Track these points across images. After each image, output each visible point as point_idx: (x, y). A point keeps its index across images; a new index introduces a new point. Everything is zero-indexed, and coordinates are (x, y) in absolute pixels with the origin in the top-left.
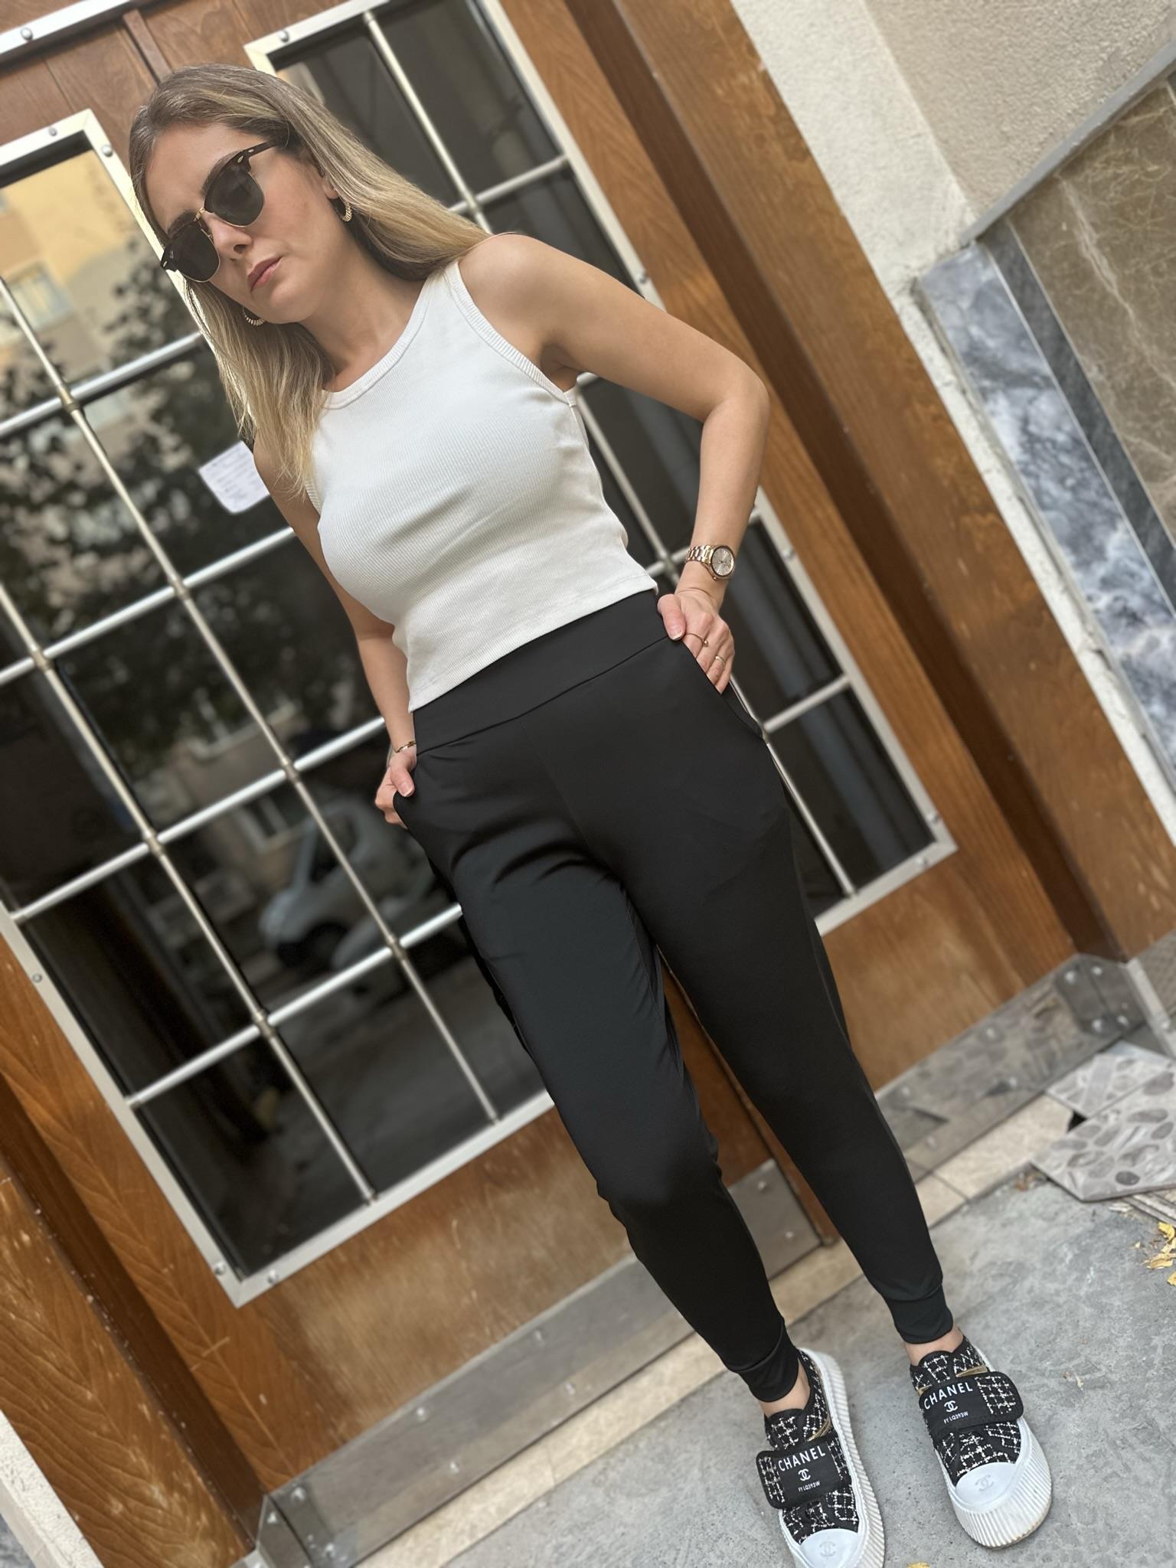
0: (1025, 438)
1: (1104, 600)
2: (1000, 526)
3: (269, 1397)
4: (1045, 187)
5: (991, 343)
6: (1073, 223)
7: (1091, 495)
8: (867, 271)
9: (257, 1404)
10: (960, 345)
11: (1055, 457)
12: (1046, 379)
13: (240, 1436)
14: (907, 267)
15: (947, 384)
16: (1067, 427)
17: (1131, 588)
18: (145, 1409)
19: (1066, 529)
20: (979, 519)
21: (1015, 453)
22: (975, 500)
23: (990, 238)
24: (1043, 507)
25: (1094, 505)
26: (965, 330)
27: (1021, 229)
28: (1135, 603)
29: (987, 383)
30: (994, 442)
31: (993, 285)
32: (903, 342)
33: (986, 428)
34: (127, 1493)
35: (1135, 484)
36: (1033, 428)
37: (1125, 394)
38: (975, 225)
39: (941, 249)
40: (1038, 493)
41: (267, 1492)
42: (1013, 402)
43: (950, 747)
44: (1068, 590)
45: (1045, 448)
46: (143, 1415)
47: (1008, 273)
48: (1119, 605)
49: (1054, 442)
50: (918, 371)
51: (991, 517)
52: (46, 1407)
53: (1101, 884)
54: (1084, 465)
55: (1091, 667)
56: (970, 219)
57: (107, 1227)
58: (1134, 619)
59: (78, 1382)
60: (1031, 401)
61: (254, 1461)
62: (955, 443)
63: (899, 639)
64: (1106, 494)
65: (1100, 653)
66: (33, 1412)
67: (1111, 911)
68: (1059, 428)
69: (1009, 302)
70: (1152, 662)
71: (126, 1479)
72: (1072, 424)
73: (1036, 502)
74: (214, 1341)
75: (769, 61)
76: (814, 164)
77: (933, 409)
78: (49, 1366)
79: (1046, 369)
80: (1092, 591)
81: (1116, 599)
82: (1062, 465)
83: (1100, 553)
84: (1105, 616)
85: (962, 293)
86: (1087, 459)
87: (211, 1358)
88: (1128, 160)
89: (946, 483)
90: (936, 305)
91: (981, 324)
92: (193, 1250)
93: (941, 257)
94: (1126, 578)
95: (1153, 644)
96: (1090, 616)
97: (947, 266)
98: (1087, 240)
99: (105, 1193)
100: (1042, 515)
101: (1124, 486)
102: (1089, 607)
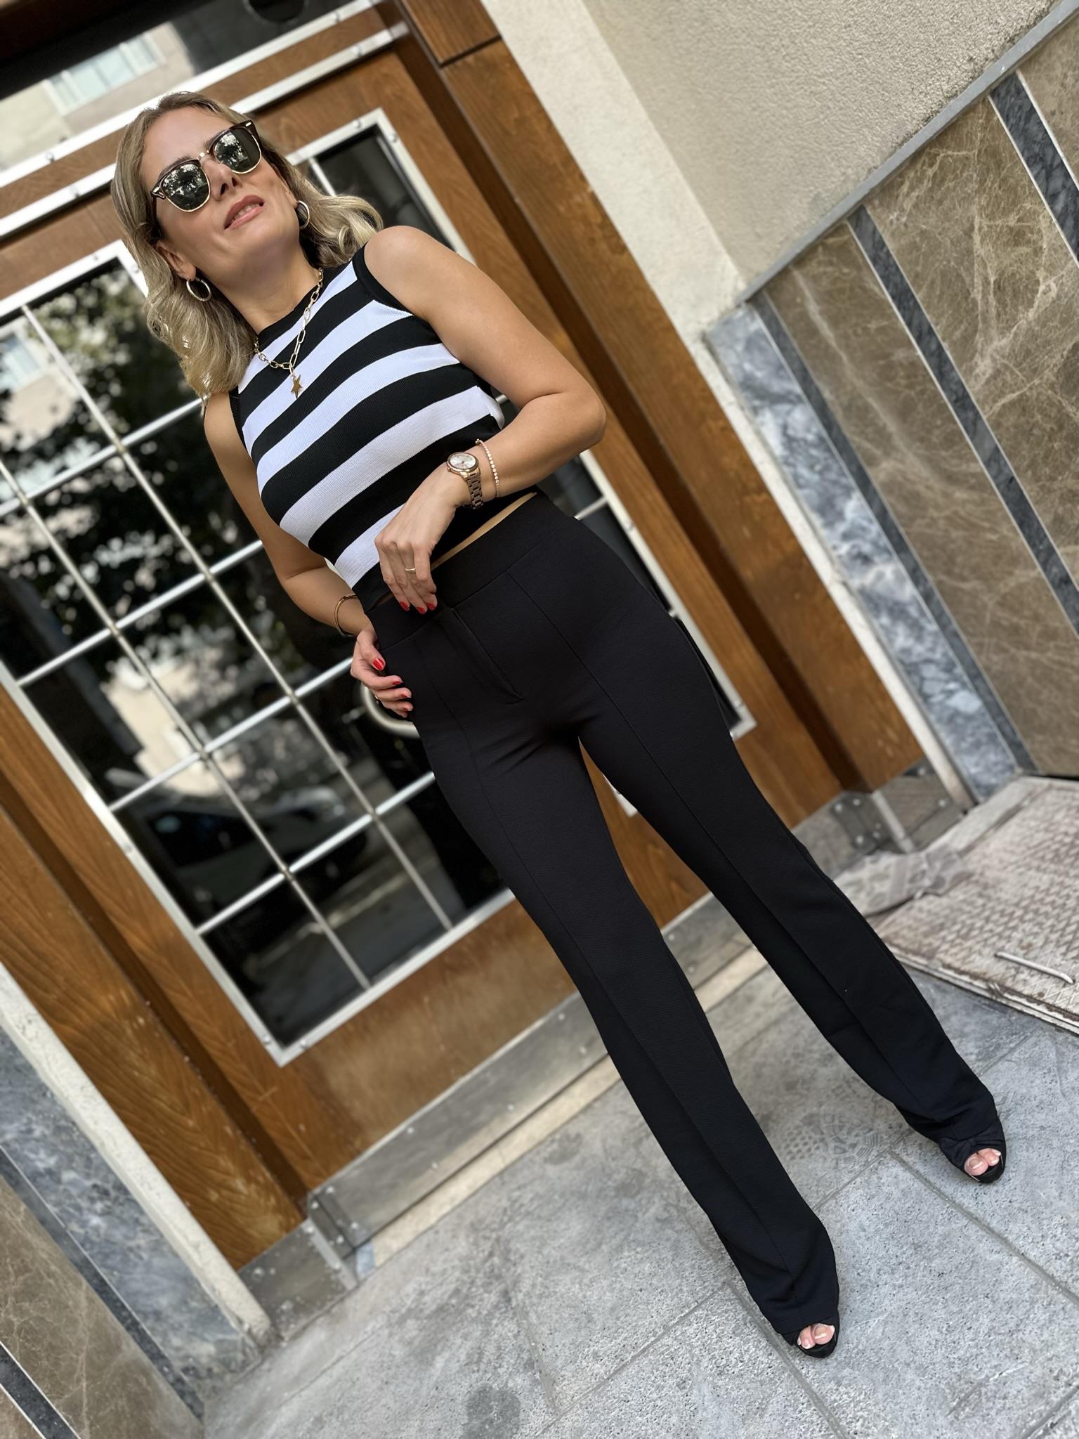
0: (785, 440)
1: (845, 548)
2: (771, 502)
3: (307, 1127)
4: (784, 273)
5: (759, 374)
6: (803, 297)
7: (832, 476)
8: (670, 328)
9: (298, 1131)
10: (739, 377)
11: (807, 451)
12: (798, 397)
13: (288, 1153)
14: (699, 323)
15: (731, 404)
16: (814, 430)
17: (863, 538)
18: (228, 1130)
19: (816, 501)
20: (756, 497)
21: (779, 450)
22: (753, 485)
23: (755, 300)
24: (800, 486)
25: (835, 483)
26: (740, 367)
27: (773, 299)
28: (867, 548)
29: (757, 403)
30: (765, 443)
31: (758, 333)
32: (697, 377)
33: (758, 433)
34: (220, 1186)
35: (860, 468)
36: (790, 432)
37: (847, 409)
38: (744, 292)
39: (723, 309)
40: (796, 477)
41: (310, 1190)
42: (776, 415)
43: (747, 654)
44: (821, 541)
45: (800, 446)
46: (226, 1134)
47: (768, 325)
48: (855, 551)
49: (805, 441)
50: (709, 397)
51: (764, 496)
52: (162, 1132)
53: (852, 742)
54: (827, 455)
55: (839, 595)
56: (742, 286)
57: (187, 1017)
58: (866, 560)
59: (183, 1114)
60: (788, 413)
61: (300, 1170)
62: (737, 446)
63: (709, 581)
64: (843, 474)
65: (845, 584)
66: (154, 1136)
67: (859, 760)
68: (808, 430)
69: (771, 346)
70: (880, 588)
71: (219, 1177)
72: (817, 427)
73: (796, 483)
74: (266, 1090)
75: (596, 183)
76: (630, 256)
77: (721, 423)
78: (162, 1105)
79: (797, 389)
80: (836, 542)
81: (854, 547)
82: (812, 457)
83: (840, 516)
84: (846, 559)
85: (737, 340)
86: (828, 450)
87: (265, 1102)
88: (831, 264)
89: (732, 474)
90: (720, 351)
91: (751, 361)
92: (248, 1030)
93: (722, 314)
94: (859, 532)
95: (880, 576)
96: (836, 561)
97: (726, 322)
98: (813, 309)
99: (184, 994)
100: (799, 492)
101: (854, 469)
102: (834, 554)
